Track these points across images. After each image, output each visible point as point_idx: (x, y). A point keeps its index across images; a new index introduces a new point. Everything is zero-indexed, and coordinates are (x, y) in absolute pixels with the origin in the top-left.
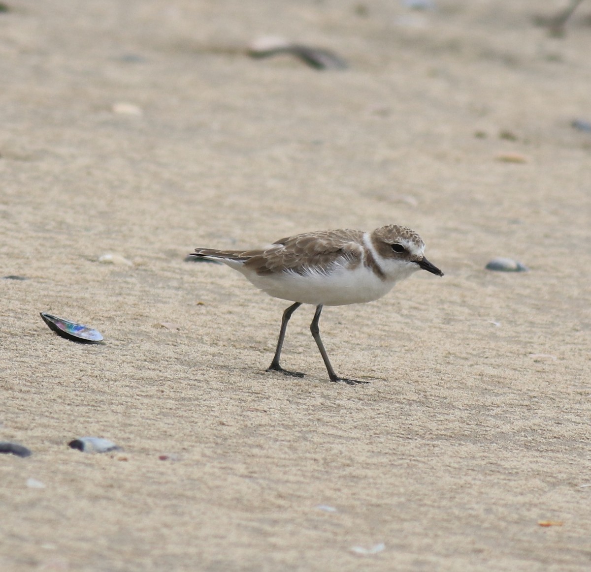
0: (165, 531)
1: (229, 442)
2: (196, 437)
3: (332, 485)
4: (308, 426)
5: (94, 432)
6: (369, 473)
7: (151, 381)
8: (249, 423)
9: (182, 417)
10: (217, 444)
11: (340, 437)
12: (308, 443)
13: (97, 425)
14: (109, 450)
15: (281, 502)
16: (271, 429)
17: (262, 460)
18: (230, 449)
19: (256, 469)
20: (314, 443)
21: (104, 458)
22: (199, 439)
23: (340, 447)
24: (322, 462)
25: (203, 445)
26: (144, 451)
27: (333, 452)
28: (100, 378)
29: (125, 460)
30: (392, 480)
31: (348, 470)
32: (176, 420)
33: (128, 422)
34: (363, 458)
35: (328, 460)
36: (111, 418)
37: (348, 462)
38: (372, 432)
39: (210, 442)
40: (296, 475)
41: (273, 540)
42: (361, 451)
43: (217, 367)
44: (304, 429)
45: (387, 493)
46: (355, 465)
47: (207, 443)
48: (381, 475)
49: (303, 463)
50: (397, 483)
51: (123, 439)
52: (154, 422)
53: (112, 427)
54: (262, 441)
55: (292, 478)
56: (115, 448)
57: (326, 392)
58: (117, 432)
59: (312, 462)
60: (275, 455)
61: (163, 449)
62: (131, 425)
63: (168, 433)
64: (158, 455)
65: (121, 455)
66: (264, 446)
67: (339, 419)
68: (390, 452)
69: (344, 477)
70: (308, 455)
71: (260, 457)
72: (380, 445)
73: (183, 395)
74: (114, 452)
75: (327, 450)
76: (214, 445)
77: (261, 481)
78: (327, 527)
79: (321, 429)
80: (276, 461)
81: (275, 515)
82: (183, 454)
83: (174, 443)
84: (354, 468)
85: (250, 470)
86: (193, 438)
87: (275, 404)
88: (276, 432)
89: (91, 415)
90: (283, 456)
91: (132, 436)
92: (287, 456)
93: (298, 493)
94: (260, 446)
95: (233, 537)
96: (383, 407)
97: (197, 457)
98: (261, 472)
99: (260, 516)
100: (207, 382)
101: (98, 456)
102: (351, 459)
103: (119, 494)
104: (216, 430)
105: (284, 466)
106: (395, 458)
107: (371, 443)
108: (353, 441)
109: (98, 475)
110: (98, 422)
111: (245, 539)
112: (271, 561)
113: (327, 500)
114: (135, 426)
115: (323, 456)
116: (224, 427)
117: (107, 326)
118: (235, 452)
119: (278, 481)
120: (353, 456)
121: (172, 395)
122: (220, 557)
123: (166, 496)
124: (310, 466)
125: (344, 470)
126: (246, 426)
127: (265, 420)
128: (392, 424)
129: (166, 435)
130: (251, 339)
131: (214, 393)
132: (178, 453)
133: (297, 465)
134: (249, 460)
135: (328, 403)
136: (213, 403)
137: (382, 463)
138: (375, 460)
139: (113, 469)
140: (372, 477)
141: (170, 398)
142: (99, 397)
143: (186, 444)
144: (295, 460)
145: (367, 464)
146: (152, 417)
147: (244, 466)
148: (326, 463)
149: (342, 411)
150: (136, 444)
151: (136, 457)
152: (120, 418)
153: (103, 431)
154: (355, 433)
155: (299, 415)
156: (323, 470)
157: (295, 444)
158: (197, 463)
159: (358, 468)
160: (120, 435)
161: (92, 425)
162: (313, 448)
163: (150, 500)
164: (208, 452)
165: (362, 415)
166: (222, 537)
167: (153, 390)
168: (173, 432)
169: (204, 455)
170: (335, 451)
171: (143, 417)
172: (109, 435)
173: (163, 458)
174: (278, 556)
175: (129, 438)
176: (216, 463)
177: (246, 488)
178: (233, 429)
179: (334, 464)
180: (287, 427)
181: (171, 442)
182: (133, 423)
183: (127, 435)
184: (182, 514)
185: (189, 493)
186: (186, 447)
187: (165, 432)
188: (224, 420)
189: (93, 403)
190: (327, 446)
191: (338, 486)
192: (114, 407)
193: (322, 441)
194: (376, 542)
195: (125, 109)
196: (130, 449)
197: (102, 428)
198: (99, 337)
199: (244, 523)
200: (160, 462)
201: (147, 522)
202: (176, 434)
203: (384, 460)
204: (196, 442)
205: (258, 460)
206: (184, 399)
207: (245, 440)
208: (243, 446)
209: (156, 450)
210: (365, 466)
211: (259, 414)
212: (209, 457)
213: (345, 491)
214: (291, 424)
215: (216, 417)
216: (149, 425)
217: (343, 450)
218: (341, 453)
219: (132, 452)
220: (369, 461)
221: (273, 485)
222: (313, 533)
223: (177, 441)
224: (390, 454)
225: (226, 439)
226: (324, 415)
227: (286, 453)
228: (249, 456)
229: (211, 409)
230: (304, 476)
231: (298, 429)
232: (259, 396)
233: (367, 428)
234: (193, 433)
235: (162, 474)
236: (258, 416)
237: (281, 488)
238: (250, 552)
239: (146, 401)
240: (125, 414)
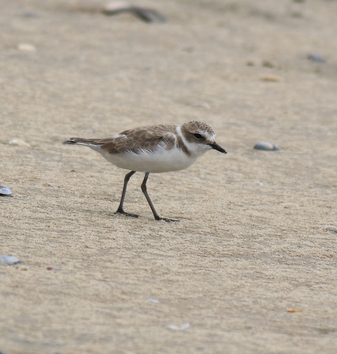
0: (50, 315)
1: (91, 258)
2: (71, 255)
3: (156, 286)
4: (141, 248)
5: (6, 252)
6: (180, 278)
7: (42, 220)
8: (103, 247)
9: (61, 242)
10: (83, 260)
11: (162, 255)
12: (141, 259)
13: (7, 248)
14: (15, 263)
15: (125, 297)
16: (118, 250)
17: (112, 270)
18: (92, 263)
19: (108, 276)
20: (145, 260)
21: (12, 269)
22: (72, 257)
23: (161, 262)
24: (150, 271)
25: (74, 261)
26: (38, 264)
27: (157, 265)
28: (9, 218)
29: (25, 270)
30: (194, 283)
31: (166, 276)
32: (58, 245)
33: (27, 246)
34: (176, 269)
35: (154, 270)
36: (17, 243)
37: (166, 271)
38: (181, 252)
39: (79, 259)
40: (133, 280)
41: (119, 321)
42: (174, 264)
43: (83, 211)
44: (139, 250)
45: (191, 291)
46: (171, 273)
47: (77, 259)
48: (188, 280)
49: (138, 272)
50: (197, 285)
51: (24, 257)
52: (44, 246)
53: (17, 249)
54: (112, 258)
55: (131, 281)
56: (19, 262)
57: (152, 227)
58: (20, 252)
59: (144, 271)
60: (121, 267)
61: (49, 263)
62: (29, 248)
63: (53, 253)
64: (46, 267)
65: (23, 266)
66: (113, 261)
67: (161, 244)
68: (193, 265)
69: (164, 281)
70: (141, 267)
71: (111, 268)
72: (187, 261)
73: (62, 229)
74: (18, 265)
75: (153, 264)
76: (81, 260)
77: (111, 283)
78: (154, 312)
79: (150, 250)
80: (121, 270)
81: (120, 305)
82: (62, 266)
83: (56, 259)
84: (170, 275)
85: (105, 276)
86: (69, 256)
87: (120, 234)
88: (121, 252)
89: (4, 241)
90: (125, 267)
91: (30, 255)
92: (128, 268)
93: (135, 291)
94: (111, 261)
95: (93, 319)
96: (189, 236)
97: (71, 268)
98: (111, 278)
99: (111, 305)
100: (77, 220)
101: (8, 267)
102: (168, 269)
103: (21, 291)
104: (83, 251)
105: (126, 274)
106: (196, 269)
107: (181, 259)
108: (170, 258)
109: (8, 280)
110: (8, 246)
111: (101, 320)
112: (118, 334)
113: (153, 295)
114: (32, 248)
115: (151, 267)
116: (88, 249)
117: (14, 185)
118: (95, 265)
119: (122, 284)
120: (170, 268)
121: (55, 228)
122: (86, 331)
123: (51, 293)
124: (142, 274)
125: (164, 277)
126: (102, 248)
127: (114, 244)
128: (194, 247)
129: (51, 254)
130: (105, 193)
131: (82, 228)
132: (59, 265)
133: (134, 273)
134: (104, 270)
135: (154, 234)
136: (81, 234)
137: (188, 272)
138: (183, 270)
139: (18, 275)
140: (182, 281)
141: (53, 230)
142: (9, 230)
143: (64, 260)
144: (133, 270)
145: (179, 273)
146: (42, 243)
147: (101, 274)
148: (153, 272)
149: (163, 239)
150: (32, 260)
151: (32, 268)
152: (22, 243)
153: (12, 251)
154: (170, 253)
155: (136, 242)
156: (150, 276)
157: (133, 260)
158: (71, 272)
159: (173, 276)
160: (22, 254)
161: (4, 247)
162: (144, 263)
163: (41, 296)
164: (78, 265)
165: (175, 242)
166: (87, 319)
167: (43, 225)
168: (55, 252)
169: (75, 267)
170: (158, 264)
171: (36, 243)
172: (15, 254)
173: (49, 269)
174: (122, 331)
175: (28, 256)
176: (83, 272)
177: (101, 287)
178: (93, 250)
179: (158, 273)
180: (128, 249)
181: (54, 259)
182: (31, 247)
183: (26, 254)
184: (62, 304)
185: (66, 291)
186: (64, 262)
187: (51, 252)
188: (88, 245)
189: (5, 234)
190: (153, 261)
191: (160, 287)
192: (18, 237)
193: (150, 258)
194: (184, 323)
195: (26, 47)
196: (29, 263)
197: (11, 249)
198: (9, 192)
199: (100, 310)
200: (47, 271)
201: (39, 309)
202: (58, 253)
203: (189, 270)
204: (70, 259)
205: (109, 270)
206: (62, 231)
207: (101, 257)
208: (100, 261)
209: (45, 264)
210: (177, 274)
211: (110, 241)
212: (79, 268)
213: (165, 289)
214: (130, 247)
215: (83, 242)
216: (41, 248)
217: (163, 264)
218: (162, 265)
219: (29, 265)
220: (180, 271)
221: (119, 286)
222: (144, 317)
223: (58, 258)
224: (193, 267)
225: (89, 257)
226: (151, 242)
227: (127, 265)
228: (104, 267)
229: (79, 237)
230: (138, 280)
231: (134, 250)
232: (110, 229)
233: (178, 250)
234: (68, 253)
235: (49, 279)
236: (109, 242)
237: (124, 288)
238: (105, 328)
239: (39, 232)
240: (25, 241)
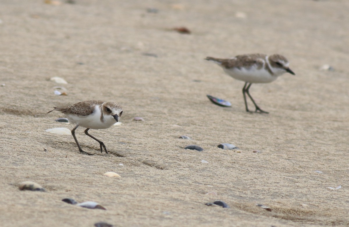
0: (255, 180)
1: (280, 146)
2: (268, 144)
3: (321, 163)
4: (311, 140)
5: (227, 141)
6: (336, 158)
7: (250, 122)
8: (288, 138)
9: (262, 136)
10: (276, 146)
11: (324, 144)
12: (311, 146)
13: (229, 139)
14: (233, 148)
15: (301, 169)
16: (297, 141)
17: (294, 153)
18: (281, 148)
19: (291, 156)
20: (314, 146)
21: (231, 152)
22: (269, 145)
23: (324, 148)
24: (317, 154)
25: (270, 147)
26: (247, 149)
27: (321, 150)
28: (230, 120)
29: (240, 152)
30: (345, 161)
31: (327, 157)
32: (260, 137)
33: (241, 138)
34: (333, 152)
35: (319, 153)
36: (234, 136)
37: (327, 154)
38: (336, 142)
39: (273, 146)
40: (306, 159)
41: (298, 184)
42: (332, 149)
43: (276, 116)
44: (310, 141)
45: (342, 166)
46: (330, 155)
47: (272, 146)
48: (340, 159)
49: (309, 154)
50: (346, 162)
51: (239, 144)
52: (251, 138)
53: (235, 139)
54: (293, 145)
55: (305, 160)
56: (236, 148)
57: (319, 126)
58: (237, 142)
59: (313, 153)
60: (299, 151)
61: (255, 148)
62: (242, 139)
63: (257, 142)
64: (253, 150)
65: (238, 150)
66: (294, 147)
67: (323, 137)
68: (344, 150)
69: (326, 160)
70: (311, 151)
71: (293, 151)
72: (340, 147)
73: (262, 127)
74: (236, 150)
75: (319, 149)
76: (274, 147)
77: (293, 161)
78: (319, 179)
79: (317, 141)
80: (299, 153)
81: (298, 175)
82: (262, 150)
83: (259, 146)
84: (330, 156)
85: (289, 157)
86: (266, 144)
87: (298, 131)
88: (299, 142)
89: (226, 135)
90: (302, 151)
91: (242, 143)
92: (303, 152)
93: (307, 166)
94: (293, 147)
95: (282, 183)
96: (341, 132)
97: (268, 152)
98: (293, 158)
99: (293, 174)
100: (272, 122)
101: (229, 151)
102: (328, 153)
103: (237, 166)
104: (276, 141)
105: (302, 155)
106: (346, 152)
107: (336, 146)
108: (329, 146)
109: (229, 159)
110: (229, 138)
111: (287, 184)
112: (297, 192)
113: (319, 168)
114: (244, 139)
115: (317, 151)
116: (279, 140)
117: (233, 100)
118: (283, 150)
119: (299, 161)
120: (329, 152)
121: (258, 127)
122: (277, 191)
123: (256, 167)
124: (312, 155)
125: (326, 157)
126: (287, 140)
127: (295, 137)
128: (344, 139)
129: (256, 143)
130: (289, 105)
131: (275, 127)
132: (261, 150)
133: (307, 155)
134: (288, 153)
135: (319, 131)
136: (275, 130)
137: (340, 154)
138: (337, 153)
139: (235, 156)
140: (337, 160)
141: (257, 128)
142: (230, 128)
143: (264, 146)
144: (306, 153)
145: (335, 155)
146: (250, 136)
147: (286, 155)
148: (318, 154)
149: (325, 134)
150: (244, 146)
151: (244, 152)
152: (238, 136)
153: (231, 141)
154: (330, 143)
155: (308, 136)
156: (317, 157)
157: (306, 147)
158: (268, 154)
159: (331, 156)
160: (238, 143)
161: (227, 139)
162: (313, 148)
163: (249, 168)
164: (272, 150)
165: (332, 135)
166: (278, 183)
167: (251, 125)
168: (258, 142)
169: (270, 151)
170: (322, 149)
171: (247, 136)
172: (233, 143)
173: (254, 152)
174: (300, 190)
175: (241, 144)
176: (275, 154)
177: (287, 163)
178: (282, 141)
179: (322, 154)
180: (303, 140)
181: (258, 146)
182: (243, 138)
183: (240, 143)
184: (262, 174)
185: (265, 166)
186: (263, 147)
187: (256, 142)
188: (279, 137)
189: (227, 130)
190: (319, 147)
191: (323, 163)
192: (235, 132)
193: (317, 145)
194: (338, 186)
195: (241, 15)
196: (242, 148)
197: (231, 140)
198: (229, 104)
199: (286, 177)
200: (253, 153)
201: (248, 177)
202: (260, 142)
203: (341, 153)
204: (267, 146)
205: (292, 153)
206: (263, 129)
207: (287, 145)
208: (286, 147)
209: (251, 149)
210: (334, 155)
211: (292, 135)
212: (273, 151)
213: (326, 165)
214: (305, 139)
215: (276, 136)
216: (249, 139)
217: (325, 149)
218: (324, 150)
219: (242, 149)
220: (335, 153)
221: (298, 163)
222: (313, 182)
223: (260, 145)
224: (344, 151)
225: (279, 145)
226: (318, 135)
227: (303, 150)
228: (288, 151)
229: (273, 132)
230: (310, 159)
231: (307, 141)
232: (292, 128)
233: (334, 140)
234: (266, 142)
235: (254, 158)
236: (292, 136)
237: (301, 164)
238: (289, 189)
239: (248, 129)
240: (240, 135)
